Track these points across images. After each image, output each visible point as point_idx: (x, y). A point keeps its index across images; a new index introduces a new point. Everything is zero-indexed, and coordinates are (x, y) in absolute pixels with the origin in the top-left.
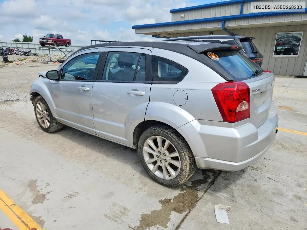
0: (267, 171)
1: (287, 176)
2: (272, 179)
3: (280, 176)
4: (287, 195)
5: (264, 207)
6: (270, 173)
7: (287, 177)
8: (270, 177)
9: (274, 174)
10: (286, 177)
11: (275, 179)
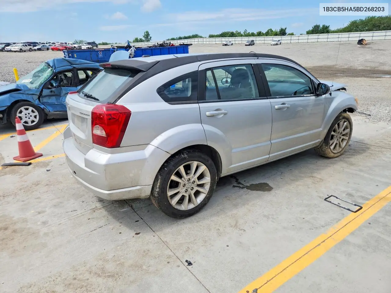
0: (83, 215)
1: (62, 224)
2: (71, 211)
3: (67, 220)
4: (51, 208)
5: (61, 192)
6: (78, 216)
7: (60, 224)
8: (75, 212)
9: (75, 217)
10: (61, 222)
11: (69, 213)
